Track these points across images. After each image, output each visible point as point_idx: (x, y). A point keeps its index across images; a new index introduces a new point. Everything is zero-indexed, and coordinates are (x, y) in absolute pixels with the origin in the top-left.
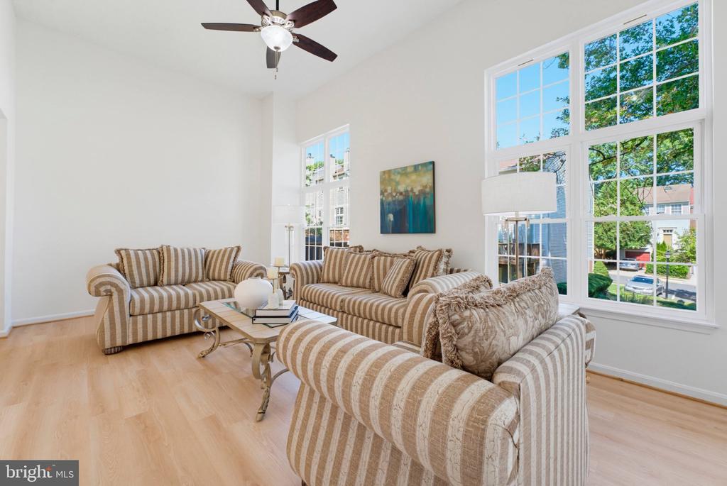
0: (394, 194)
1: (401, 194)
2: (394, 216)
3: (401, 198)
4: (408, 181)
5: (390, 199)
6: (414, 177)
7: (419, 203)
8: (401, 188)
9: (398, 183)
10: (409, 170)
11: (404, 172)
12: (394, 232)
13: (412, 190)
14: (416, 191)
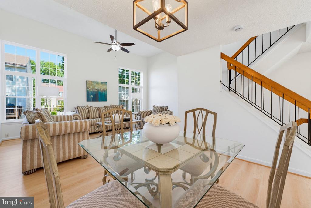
0: (93, 89)
1: (96, 89)
2: (93, 96)
3: (96, 91)
4: (99, 86)
5: (92, 90)
6: (101, 85)
7: (103, 93)
8: (96, 88)
9: (95, 86)
10: (99, 83)
11: (97, 83)
12: (93, 101)
13: (100, 89)
14: (102, 89)
